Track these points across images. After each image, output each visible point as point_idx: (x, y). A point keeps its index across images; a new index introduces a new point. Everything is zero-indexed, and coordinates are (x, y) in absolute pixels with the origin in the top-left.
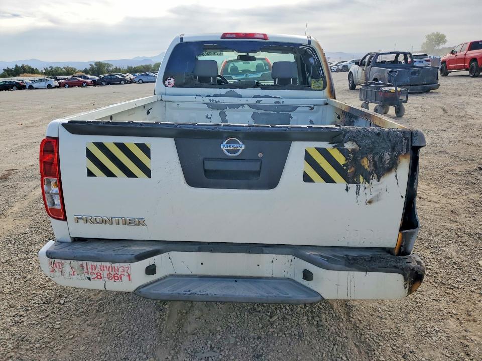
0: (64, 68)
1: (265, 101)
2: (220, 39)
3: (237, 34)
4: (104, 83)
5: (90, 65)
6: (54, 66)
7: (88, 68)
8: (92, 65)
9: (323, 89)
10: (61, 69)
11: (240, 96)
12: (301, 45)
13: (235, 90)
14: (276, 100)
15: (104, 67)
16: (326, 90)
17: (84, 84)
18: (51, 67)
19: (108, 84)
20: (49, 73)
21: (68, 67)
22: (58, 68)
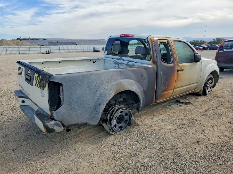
0: (200, 41)
1: (130, 63)
2: (119, 37)
3: (124, 35)
4: (208, 49)
5: (214, 40)
6: (196, 40)
7: (212, 41)
8: (215, 40)
9: (150, 60)
10: (199, 42)
11: (124, 60)
12: (145, 39)
13: (122, 57)
14: (133, 63)
15: (221, 41)
16: (151, 61)
17: (198, 49)
18: (194, 41)
19: (211, 50)
20: (192, 43)
21: (202, 40)
22: (197, 41)
